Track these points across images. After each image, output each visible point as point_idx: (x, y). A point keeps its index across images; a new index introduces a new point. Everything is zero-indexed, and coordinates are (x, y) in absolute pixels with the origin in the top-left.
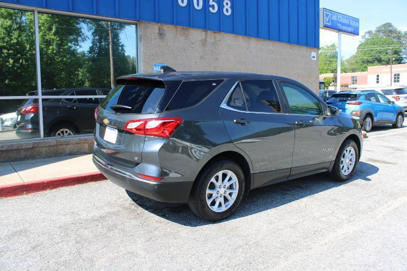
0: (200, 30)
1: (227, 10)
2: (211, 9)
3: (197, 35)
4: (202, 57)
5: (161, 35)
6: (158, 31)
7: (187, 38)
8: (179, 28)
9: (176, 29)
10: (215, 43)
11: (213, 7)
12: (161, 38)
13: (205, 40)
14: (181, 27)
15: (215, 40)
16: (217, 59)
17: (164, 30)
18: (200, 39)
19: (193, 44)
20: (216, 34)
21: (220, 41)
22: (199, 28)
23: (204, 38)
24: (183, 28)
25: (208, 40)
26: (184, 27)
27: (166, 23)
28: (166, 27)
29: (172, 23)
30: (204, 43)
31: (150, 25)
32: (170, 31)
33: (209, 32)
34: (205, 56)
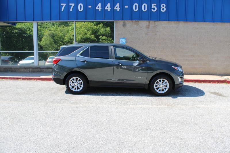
0: (146, 21)
1: (163, 9)
2: (153, 10)
3: (144, 23)
4: (146, 34)
5: (124, 25)
6: (122, 24)
7: (138, 25)
8: (134, 21)
9: (132, 21)
10: (155, 26)
11: (154, 9)
13: (149, 25)
15: (155, 25)
16: (156, 34)
18: (146, 25)
19: (141, 28)
20: (156, 22)
21: (158, 25)
22: (145, 20)
23: (148, 24)
24: (136, 21)
25: (150, 25)
26: (137, 21)
28: (126, 22)
29: (130, 20)
30: (148, 27)
31: (119, 22)
32: (129, 23)
33: (151, 22)
34: (148, 33)
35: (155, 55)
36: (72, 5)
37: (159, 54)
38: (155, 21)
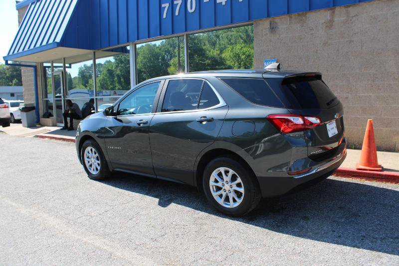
0: (323, 10)
3: (318, 18)
4: (325, 44)
5: (273, 29)
6: (269, 26)
7: (305, 24)
8: (294, 16)
9: (291, 17)
10: (348, 20)
12: (272, 32)
13: (331, 21)
14: (296, 14)
15: (348, 17)
16: (351, 41)
17: (276, 23)
18: (323, 21)
19: (313, 29)
20: (350, 9)
21: (357, 15)
23: (329, 18)
24: (299, 15)
25: (336, 19)
26: (300, 13)
27: (278, 14)
28: (277, 20)
29: (284, 14)
30: (330, 24)
31: (261, 22)
32: (283, 23)
33: (338, 9)
34: (329, 42)
35: (350, 97)
36: (178, 4)
37: (361, 95)
38: (348, 7)
